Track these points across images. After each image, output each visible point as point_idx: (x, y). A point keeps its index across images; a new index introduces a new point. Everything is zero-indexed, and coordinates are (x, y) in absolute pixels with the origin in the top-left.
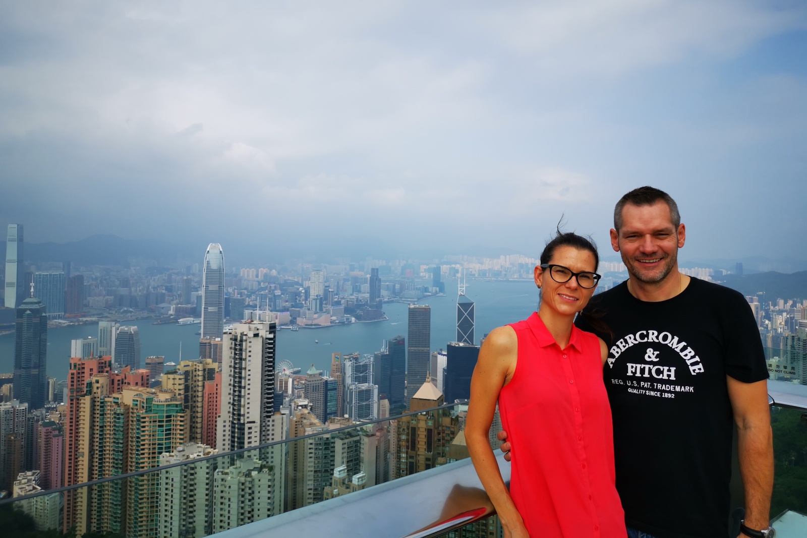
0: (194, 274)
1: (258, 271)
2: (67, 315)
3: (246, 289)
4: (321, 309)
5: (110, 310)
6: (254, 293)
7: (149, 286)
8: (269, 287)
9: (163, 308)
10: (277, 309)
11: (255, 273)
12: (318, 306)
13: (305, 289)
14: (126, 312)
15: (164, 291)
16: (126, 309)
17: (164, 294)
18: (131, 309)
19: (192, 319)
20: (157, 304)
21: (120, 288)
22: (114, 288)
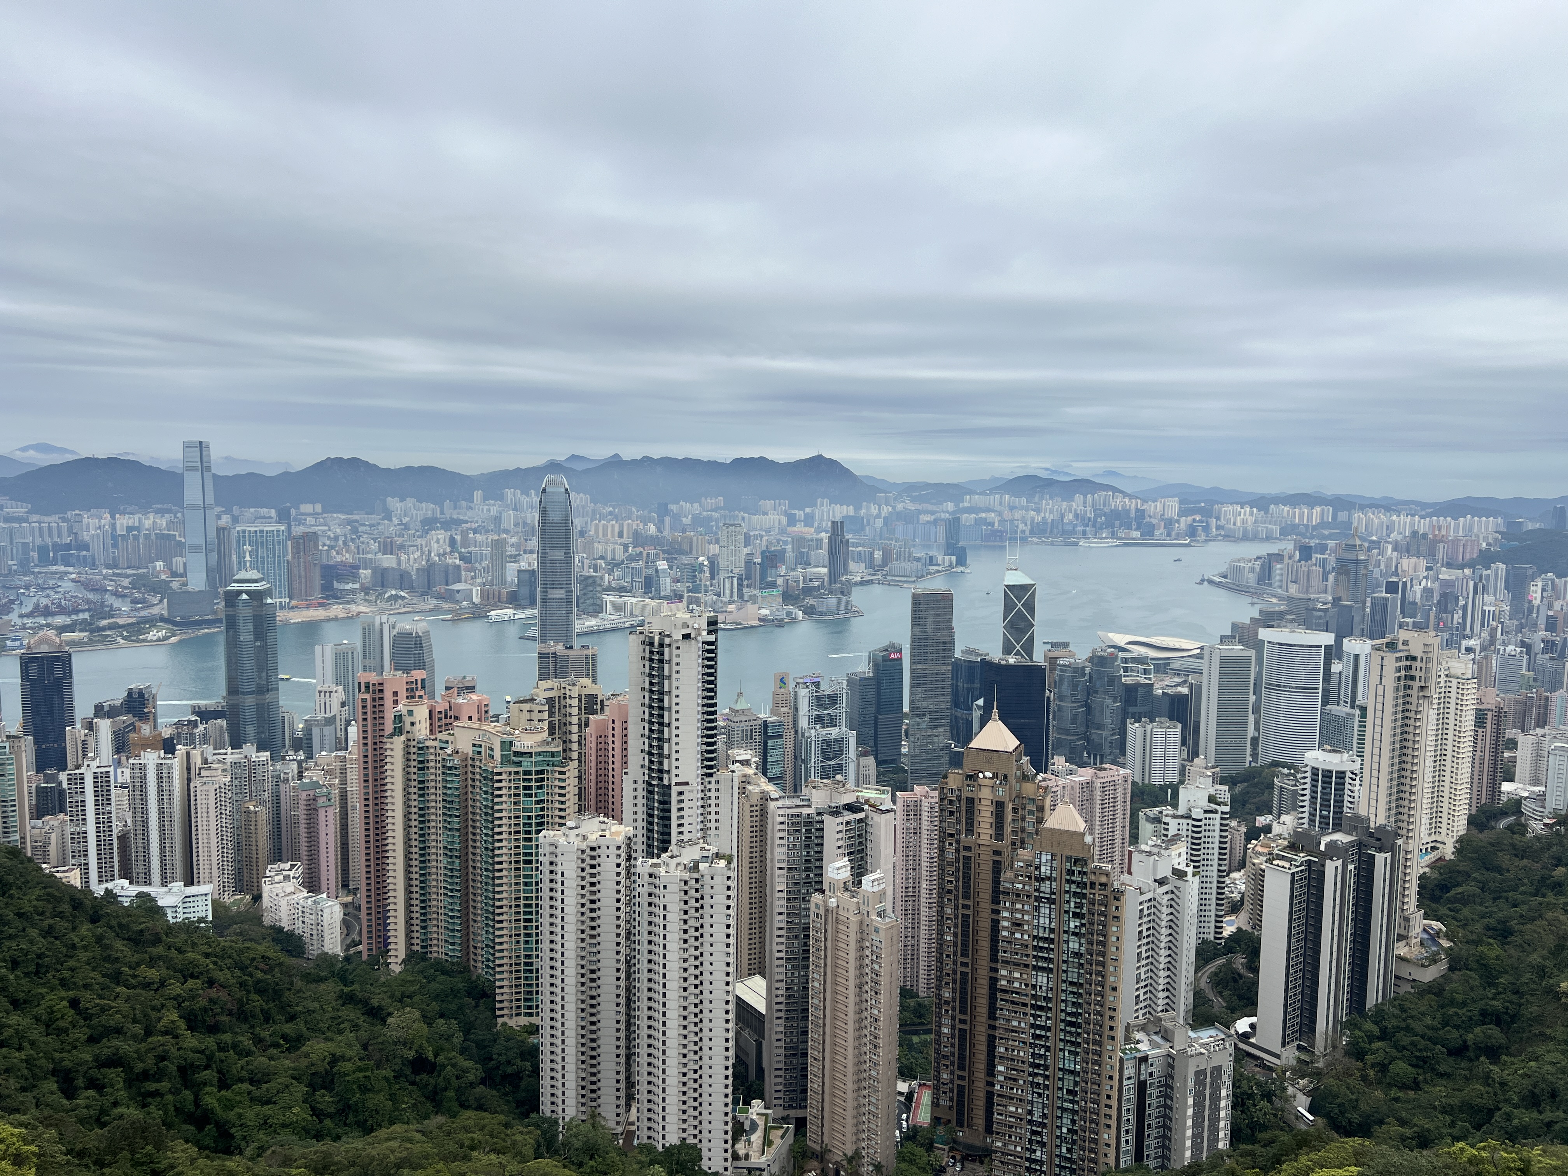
0: (507, 531)
1: (621, 526)
2: (294, 602)
3: (602, 558)
4: (741, 596)
5: (367, 594)
6: (617, 565)
7: (430, 552)
8: (645, 555)
9: (458, 591)
10: (662, 594)
11: (617, 530)
12: (735, 590)
13: (708, 558)
14: (396, 598)
15: (457, 562)
16: (393, 592)
17: (459, 566)
18: (402, 594)
19: (511, 611)
20: (447, 585)
21: (380, 556)
22: (369, 556)
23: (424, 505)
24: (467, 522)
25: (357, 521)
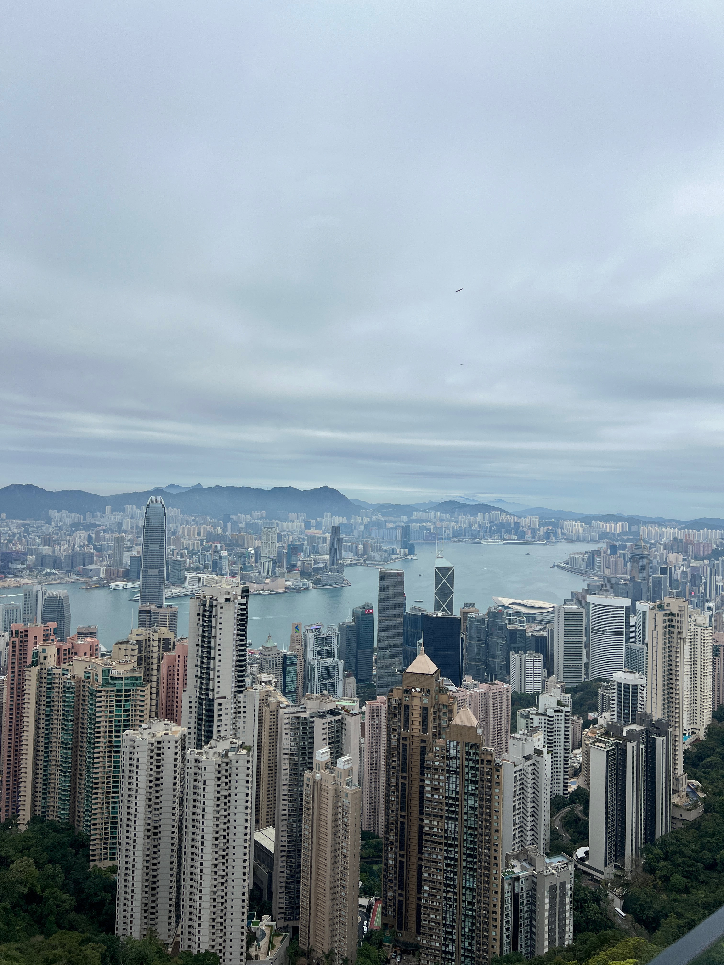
0: (125, 532)
1: (199, 529)
3: (186, 549)
4: (274, 573)
5: (31, 571)
6: (196, 554)
7: (74, 545)
8: (213, 547)
9: (91, 570)
10: (223, 572)
11: (196, 531)
12: (270, 570)
13: (254, 549)
14: (49, 574)
15: (92, 551)
16: (49, 570)
17: (92, 554)
18: (54, 571)
19: (125, 583)
20: (84, 566)
21: (41, 547)
22: (34, 547)
23: (73, 514)
24: (100, 526)
25: (28, 524)
